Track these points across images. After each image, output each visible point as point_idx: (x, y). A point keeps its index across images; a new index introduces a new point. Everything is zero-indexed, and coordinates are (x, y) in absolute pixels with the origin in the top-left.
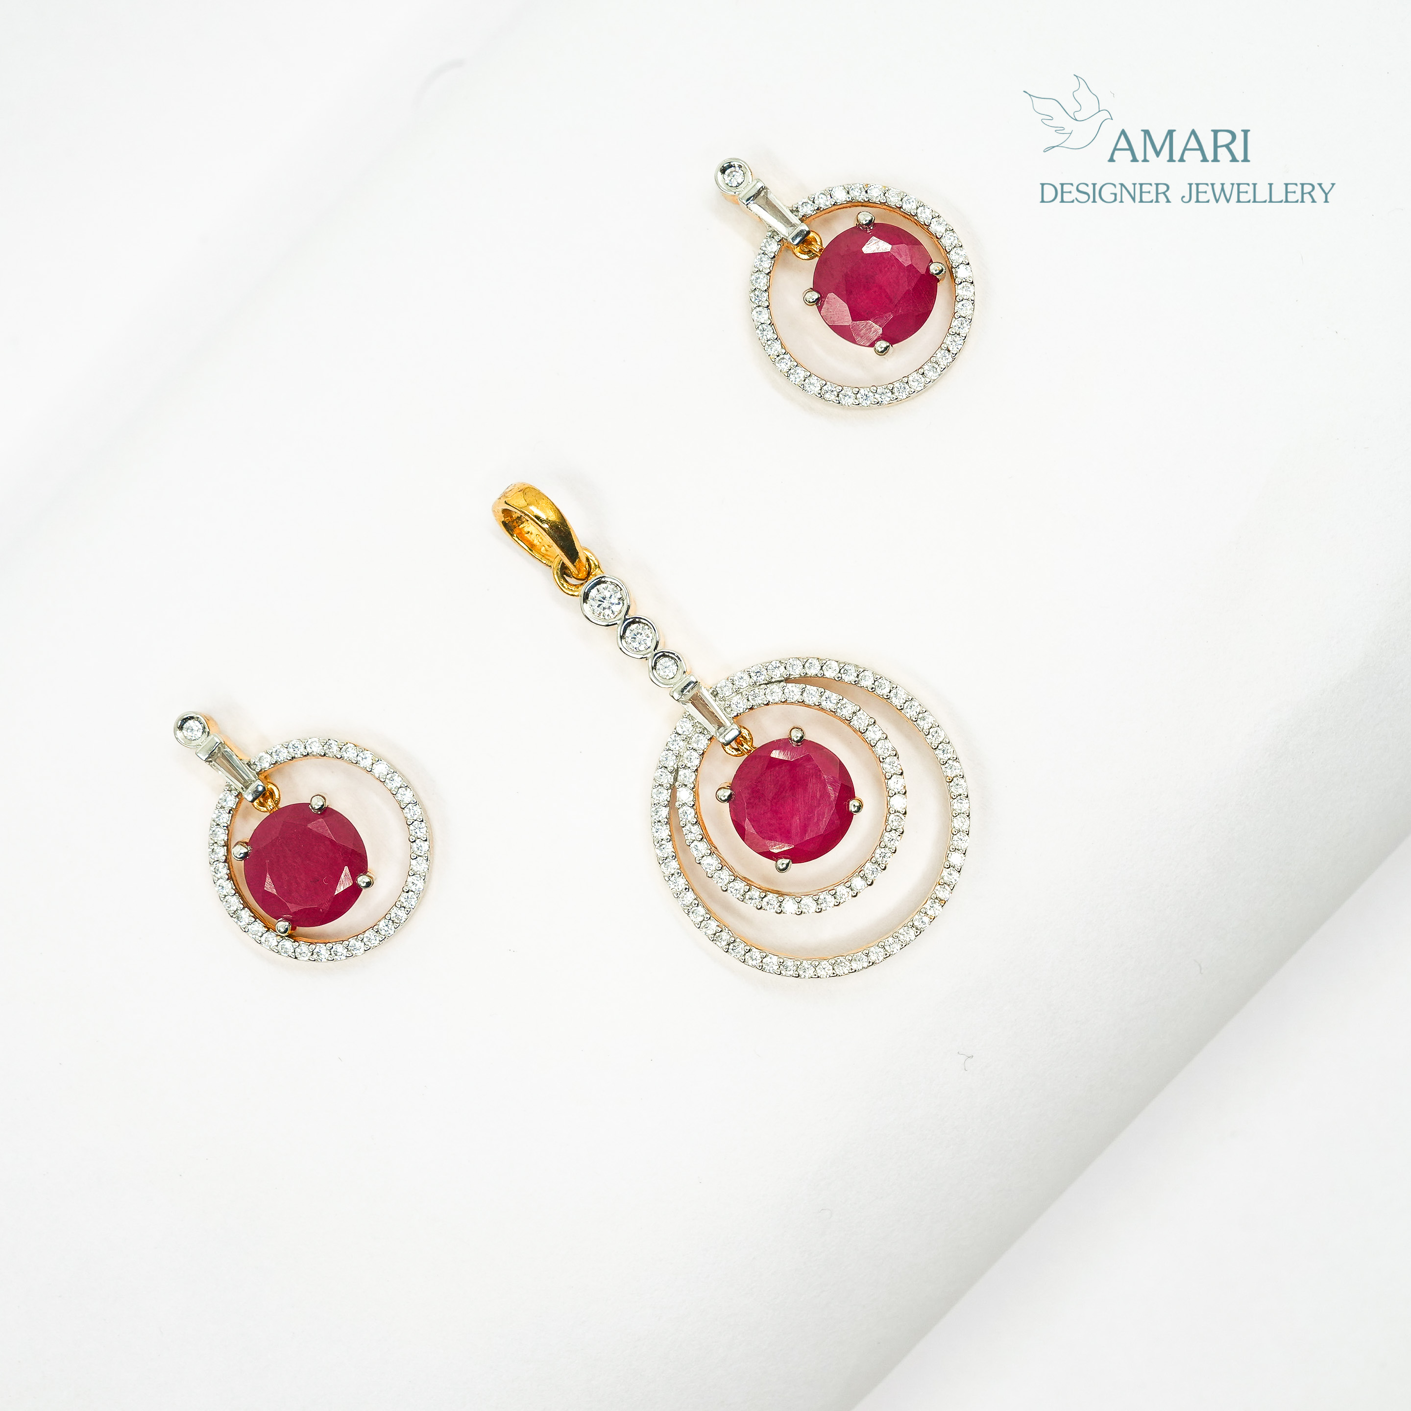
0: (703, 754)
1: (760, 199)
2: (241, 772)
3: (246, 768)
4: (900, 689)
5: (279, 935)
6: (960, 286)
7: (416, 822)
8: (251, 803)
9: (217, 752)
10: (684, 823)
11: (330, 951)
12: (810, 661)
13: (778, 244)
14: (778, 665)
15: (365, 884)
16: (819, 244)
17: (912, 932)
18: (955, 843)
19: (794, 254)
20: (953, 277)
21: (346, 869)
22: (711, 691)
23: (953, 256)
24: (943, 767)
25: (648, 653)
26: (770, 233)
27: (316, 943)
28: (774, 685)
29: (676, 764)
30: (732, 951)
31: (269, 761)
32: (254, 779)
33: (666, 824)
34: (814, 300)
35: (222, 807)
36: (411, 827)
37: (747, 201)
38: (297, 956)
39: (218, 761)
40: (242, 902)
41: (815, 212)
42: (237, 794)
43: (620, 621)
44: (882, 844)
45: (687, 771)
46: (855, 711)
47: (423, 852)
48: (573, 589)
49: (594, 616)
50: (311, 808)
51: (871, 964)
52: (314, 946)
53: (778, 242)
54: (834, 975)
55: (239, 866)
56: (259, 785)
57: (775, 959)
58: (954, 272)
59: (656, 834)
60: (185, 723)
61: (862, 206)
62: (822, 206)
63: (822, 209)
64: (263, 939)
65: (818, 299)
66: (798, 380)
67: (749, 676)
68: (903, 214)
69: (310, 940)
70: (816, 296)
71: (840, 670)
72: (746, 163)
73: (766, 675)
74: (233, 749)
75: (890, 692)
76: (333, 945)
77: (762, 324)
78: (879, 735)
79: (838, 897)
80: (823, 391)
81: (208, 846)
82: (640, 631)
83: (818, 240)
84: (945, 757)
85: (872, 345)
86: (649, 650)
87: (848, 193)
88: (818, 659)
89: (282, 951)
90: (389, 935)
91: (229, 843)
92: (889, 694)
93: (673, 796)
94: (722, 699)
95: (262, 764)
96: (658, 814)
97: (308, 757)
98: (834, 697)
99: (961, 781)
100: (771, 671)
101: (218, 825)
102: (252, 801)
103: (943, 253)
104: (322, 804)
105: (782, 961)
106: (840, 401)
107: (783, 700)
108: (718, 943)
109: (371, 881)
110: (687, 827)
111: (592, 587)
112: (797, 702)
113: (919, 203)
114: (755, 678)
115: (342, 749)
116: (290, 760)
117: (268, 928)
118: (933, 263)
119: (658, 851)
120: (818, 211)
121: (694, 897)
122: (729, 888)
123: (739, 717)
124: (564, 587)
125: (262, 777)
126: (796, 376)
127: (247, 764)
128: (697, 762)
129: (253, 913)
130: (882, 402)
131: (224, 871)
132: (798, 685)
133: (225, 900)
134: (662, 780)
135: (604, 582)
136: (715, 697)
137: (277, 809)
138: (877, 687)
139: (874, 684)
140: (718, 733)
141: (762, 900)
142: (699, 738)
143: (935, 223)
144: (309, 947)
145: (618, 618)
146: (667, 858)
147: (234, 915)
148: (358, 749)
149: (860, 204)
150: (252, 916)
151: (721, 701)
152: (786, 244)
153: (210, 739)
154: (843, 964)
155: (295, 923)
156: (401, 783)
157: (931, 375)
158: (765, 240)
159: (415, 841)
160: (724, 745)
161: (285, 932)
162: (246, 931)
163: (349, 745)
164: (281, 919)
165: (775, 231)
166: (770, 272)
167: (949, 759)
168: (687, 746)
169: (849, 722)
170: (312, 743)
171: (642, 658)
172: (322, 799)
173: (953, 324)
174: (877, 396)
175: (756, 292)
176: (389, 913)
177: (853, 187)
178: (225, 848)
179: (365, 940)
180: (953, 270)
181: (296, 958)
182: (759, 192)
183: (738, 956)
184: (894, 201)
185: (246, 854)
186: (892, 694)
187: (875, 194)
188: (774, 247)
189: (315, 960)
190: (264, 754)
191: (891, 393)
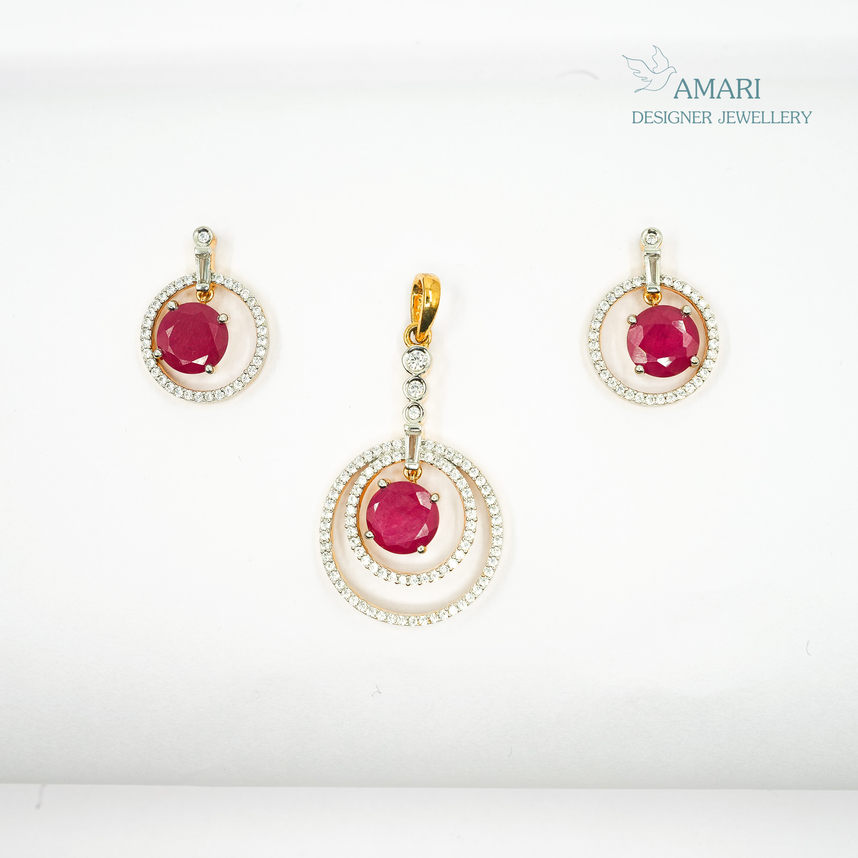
0: (393, 463)
1: (653, 259)
2: (205, 274)
3: (209, 274)
4: (501, 518)
5: (153, 355)
6: (698, 377)
7: (254, 366)
8: (196, 291)
9: (204, 256)
10: (358, 483)
11: (167, 383)
12: (475, 469)
13: (641, 284)
14: (461, 457)
15: (209, 370)
16: (658, 301)
17: (405, 622)
18: (459, 603)
19: (644, 295)
20: (698, 371)
21: (207, 356)
22: (423, 440)
23: (707, 362)
24: (486, 567)
25: (413, 399)
26: (642, 276)
27: (164, 374)
28: (451, 464)
29: (378, 456)
30: (324, 555)
31: (221, 281)
32: (208, 282)
33: (350, 476)
34: (632, 322)
35: (183, 280)
36: (250, 367)
37: (647, 254)
38: (151, 371)
39: (201, 260)
40: (152, 327)
41: (670, 287)
42: (195, 281)
43: (414, 375)
44: (429, 574)
45: (380, 464)
46: (473, 508)
47: (245, 382)
48: (409, 342)
49: (406, 362)
50: (218, 317)
51: (375, 617)
52: (162, 374)
53: (642, 283)
54: (355, 607)
55: (166, 311)
56: (207, 287)
57: (338, 576)
58: (700, 369)
59: (341, 476)
60: (203, 231)
61: (691, 304)
62: (675, 287)
63: (673, 288)
64: (145, 350)
65: (634, 323)
66: (592, 347)
67: (444, 451)
68: (705, 324)
69: (163, 370)
70: (634, 321)
71: (484, 485)
72: (662, 238)
73: (452, 457)
74: (212, 261)
75: (495, 515)
76: (170, 382)
77: (601, 310)
78: (473, 528)
79: (389, 577)
80: (597, 363)
81: (162, 290)
82: (419, 387)
83: (659, 299)
84: (490, 564)
85: (637, 364)
86: (415, 398)
87: (691, 293)
88: (479, 471)
89: (148, 363)
90: (197, 401)
91: (171, 297)
92: (494, 515)
93: (364, 468)
94: (424, 448)
95: (217, 280)
96: (351, 468)
97: (239, 296)
98: (470, 494)
99: (487, 581)
100: (455, 457)
101: (174, 286)
102: (198, 290)
103: (704, 356)
104: (224, 320)
105: (340, 580)
106: (600, 374)
107: (448, 474)
108: (322, 546)
109: (212, 372)
110: (357, 486)
111: (417, 349)
112: (453, 480)
113: (716, 326)
114: (446, 453)
115: (255, 307)
116: (230, 289)
117: (151, 348)
118: (696, 356)
119: (335, 484)
120: (671, 288)
121: (331, 517)
122: (349, 528)
123: (423, 463)
124: (406, 338)
125: (212, 285)
126: (593, 345)
127: (211, 273)
128: (387, 463)
129: (152, 336)
130: (617, 391)
131: (157, 307)
132: (460, 474)
133: (146, 319)
134: (366, 456)
135: (424, 352)
136: (422, 445)
137: (204, 304)
138: (492, 507)
139: (492, 505)
140: (408, 461)
141: (357, 547)
142: (398, 455)
143: (714, 341)
144: (160, 373)
145: (415, 372)
146: (336, 490)
147: (144, 328)
148: (262, 313)
149: (691, 302)
150: (150, 337)
151: (423, 449)
152: (644, 288)
153: (206, 248)
154: (363, 606)
155: (165, 356)
156: (265, 344)
157: (648, 401)
158: (638, 277)
159: (246, 374)
160: (406, 468)
161: (156, 356)
162: (142, 340)
163: (260, 308)
164: (160, 350)
165: (645, 278)
166: (626, 292)
167: (491, 567)
168: (390, 453)
169: (466, 510)
170: (246, 291)
171: (409, 399)
172: (227, 318)
173: (678, 390)
174: (617, 387)
175: (612, 295)
176: (206, 392)
177: (696, 292)
178: (168, 298)
179: (185, 393)
180: (701, 368)
181: (150, 371)
182: (655, 255)
183: (324, 560)
184: (707, 315)
185: (173, 309)
186: (495, 517)
187: (702, 305)
188: (638, 284)
189: (157, 380)
190: (222, 276)
191: (624, 391)
